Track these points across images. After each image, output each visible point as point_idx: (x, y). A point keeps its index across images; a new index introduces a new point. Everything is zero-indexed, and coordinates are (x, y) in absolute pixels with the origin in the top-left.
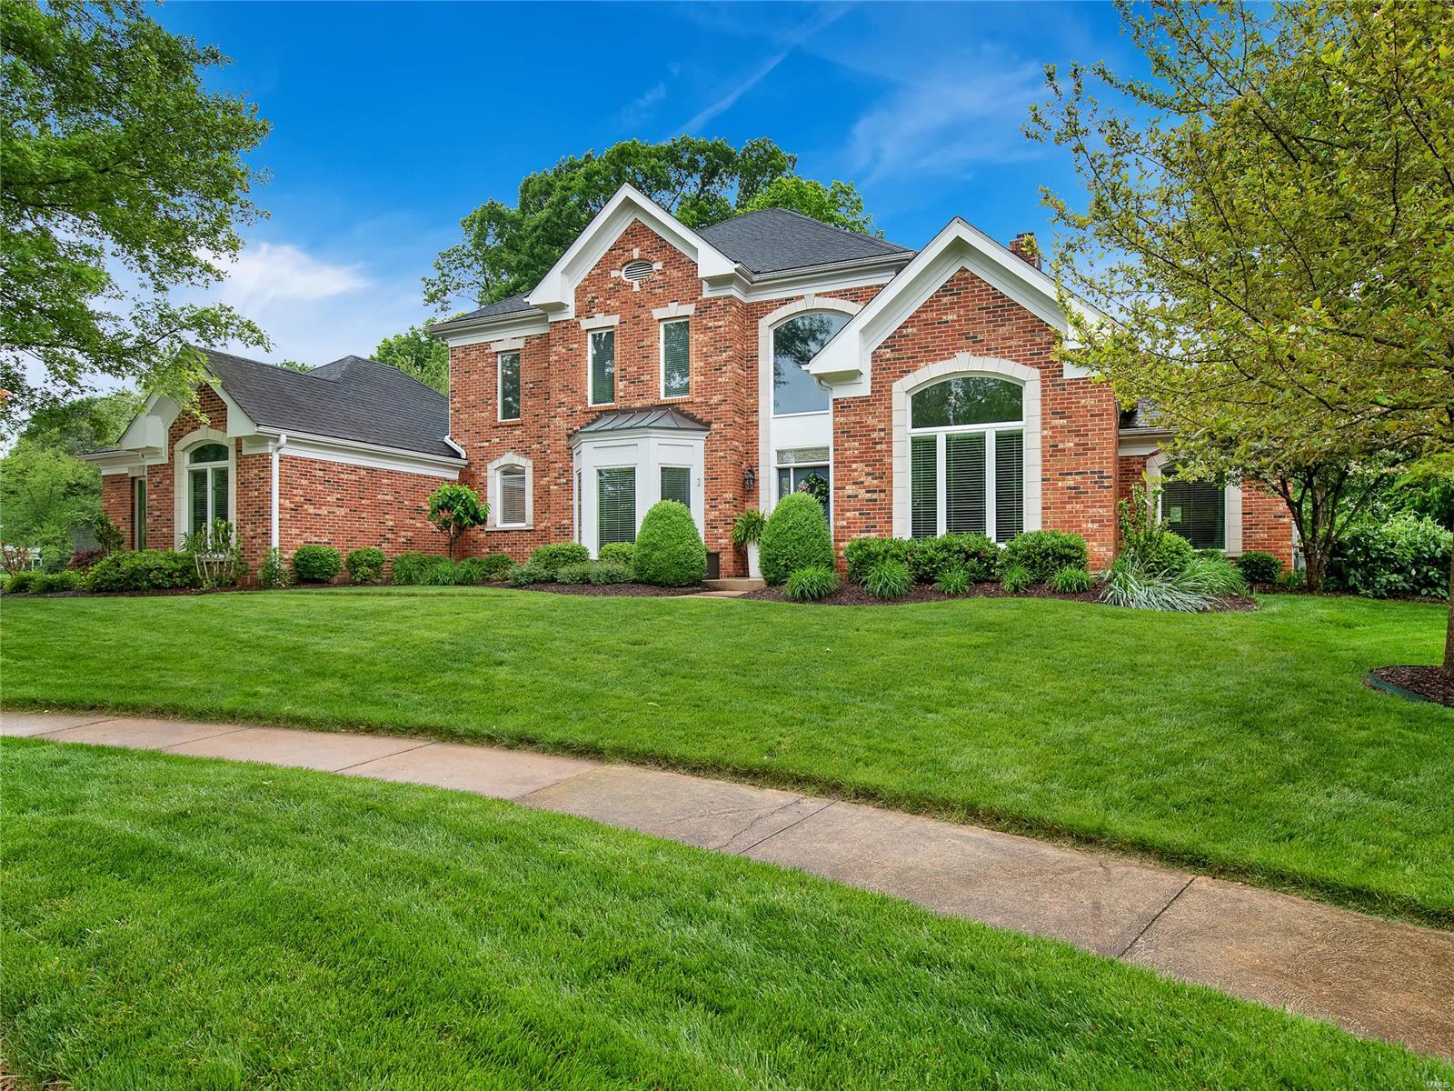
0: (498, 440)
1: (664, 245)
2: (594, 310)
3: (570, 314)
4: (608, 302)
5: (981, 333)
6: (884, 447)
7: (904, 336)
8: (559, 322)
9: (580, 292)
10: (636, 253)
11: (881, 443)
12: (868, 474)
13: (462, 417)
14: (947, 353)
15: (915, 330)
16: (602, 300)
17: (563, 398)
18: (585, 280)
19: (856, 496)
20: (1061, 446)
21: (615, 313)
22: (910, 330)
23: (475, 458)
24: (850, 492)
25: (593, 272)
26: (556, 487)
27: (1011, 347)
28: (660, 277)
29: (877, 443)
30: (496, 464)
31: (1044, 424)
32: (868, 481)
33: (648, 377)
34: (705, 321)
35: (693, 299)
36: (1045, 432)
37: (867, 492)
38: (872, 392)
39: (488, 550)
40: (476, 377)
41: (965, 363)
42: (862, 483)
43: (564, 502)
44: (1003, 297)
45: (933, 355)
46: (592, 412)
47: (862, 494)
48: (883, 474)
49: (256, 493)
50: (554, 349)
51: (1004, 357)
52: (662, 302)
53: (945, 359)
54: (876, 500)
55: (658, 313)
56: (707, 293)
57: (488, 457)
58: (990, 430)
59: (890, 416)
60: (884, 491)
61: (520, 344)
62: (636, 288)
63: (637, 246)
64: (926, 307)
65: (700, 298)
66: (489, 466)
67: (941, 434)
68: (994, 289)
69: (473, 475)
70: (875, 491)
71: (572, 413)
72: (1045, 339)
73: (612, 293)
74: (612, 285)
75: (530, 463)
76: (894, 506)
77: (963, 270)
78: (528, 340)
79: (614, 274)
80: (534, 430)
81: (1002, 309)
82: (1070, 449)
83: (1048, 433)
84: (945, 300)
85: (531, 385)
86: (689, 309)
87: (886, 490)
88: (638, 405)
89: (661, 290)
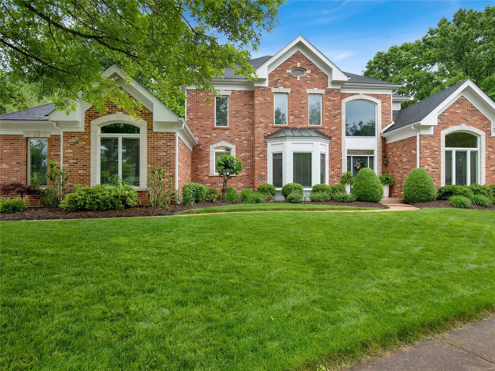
0: (216, 135)
1: (311, 64)
2: (278, 85)
3: (266, 84)
4: (285, 82)
5: (468, 118)
6: (438, 153)
7: (444, 116)
8: (260, 87)
9: (271, 76)
10: (299, 65)
11: (437, 152)
12: (432, 162)
13: (194, 122)
14: (459, 124)
15: (447, 114)
16: (282, 81)
17: (262, 120)
18: (274, 71)
19: (429, 170)
20: (491, 157)
21: (288, 87)
22: (446, 114)
23: (203, 142)
24: (426, 168)
25: (278, 69)
26: (258, 158)
27: (476, 124)
28: (309, 76)
29: (435, 152)
30: (215, 145)
31: (486, 149)
32: (433, 164)
33: (304, 116)
34: (329, 97)
35: (323, 88)
36: (486, 152)
37: (432, 168)
38: (434, 133)
39: (210, 185)
40: (202, 105)
41: (464, 127)
42: (430, 165)
43: (262, 165)
44: (474, 107)
45: (454, 123)
46: (277, 127)
47: (431, 169)
48: (438, 163)
49: (164, 154)
50: (258, 98)
51: (475, 127)
52: (310, 87)
53: (457, 125)
54: (435, 171)
55: (309, 91)
56: (330, 86)
57: (210, 142)
58: (469, 150)
59: (440, 143)
60: (438, 168)
61: (229, 93)
62: (299, 79)
63: (299, 62)
64: (451, 107)
65: (327, 88)
66: (211, 146)
67: (454, 150)
68: (472, 104)
69: (201, 150)
70: (435, 168)
71: (267, 127)
72: (487, 123)
73: (286, 79)
74: (287, 76)
75: (234, 147)
76: (441, 173)
77: (462, 96)
78: (233, 92)
79: (288, 71)
80: (236, 132)
81: (474, 111)
82: (493, 158)
83: (487, 152)
84: (457, 105)
85: (235, 112)
86: (323, 91)
87: (439, 168)
88: (299, 127)
89: (310, 82)
